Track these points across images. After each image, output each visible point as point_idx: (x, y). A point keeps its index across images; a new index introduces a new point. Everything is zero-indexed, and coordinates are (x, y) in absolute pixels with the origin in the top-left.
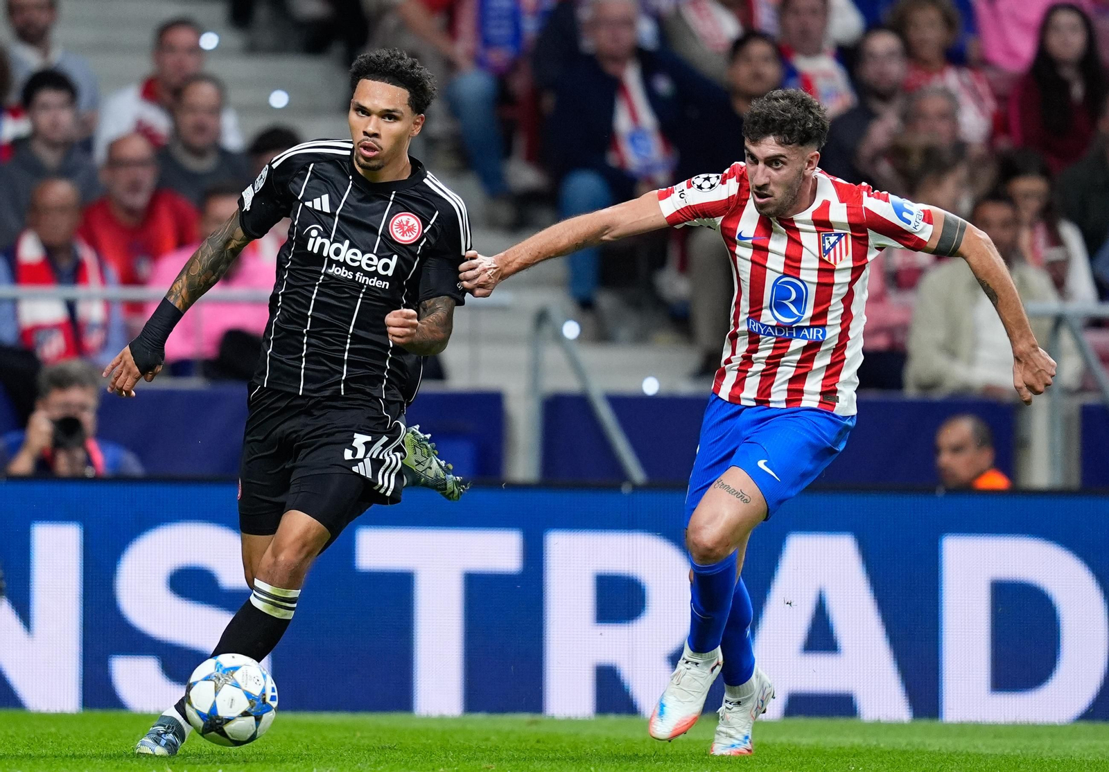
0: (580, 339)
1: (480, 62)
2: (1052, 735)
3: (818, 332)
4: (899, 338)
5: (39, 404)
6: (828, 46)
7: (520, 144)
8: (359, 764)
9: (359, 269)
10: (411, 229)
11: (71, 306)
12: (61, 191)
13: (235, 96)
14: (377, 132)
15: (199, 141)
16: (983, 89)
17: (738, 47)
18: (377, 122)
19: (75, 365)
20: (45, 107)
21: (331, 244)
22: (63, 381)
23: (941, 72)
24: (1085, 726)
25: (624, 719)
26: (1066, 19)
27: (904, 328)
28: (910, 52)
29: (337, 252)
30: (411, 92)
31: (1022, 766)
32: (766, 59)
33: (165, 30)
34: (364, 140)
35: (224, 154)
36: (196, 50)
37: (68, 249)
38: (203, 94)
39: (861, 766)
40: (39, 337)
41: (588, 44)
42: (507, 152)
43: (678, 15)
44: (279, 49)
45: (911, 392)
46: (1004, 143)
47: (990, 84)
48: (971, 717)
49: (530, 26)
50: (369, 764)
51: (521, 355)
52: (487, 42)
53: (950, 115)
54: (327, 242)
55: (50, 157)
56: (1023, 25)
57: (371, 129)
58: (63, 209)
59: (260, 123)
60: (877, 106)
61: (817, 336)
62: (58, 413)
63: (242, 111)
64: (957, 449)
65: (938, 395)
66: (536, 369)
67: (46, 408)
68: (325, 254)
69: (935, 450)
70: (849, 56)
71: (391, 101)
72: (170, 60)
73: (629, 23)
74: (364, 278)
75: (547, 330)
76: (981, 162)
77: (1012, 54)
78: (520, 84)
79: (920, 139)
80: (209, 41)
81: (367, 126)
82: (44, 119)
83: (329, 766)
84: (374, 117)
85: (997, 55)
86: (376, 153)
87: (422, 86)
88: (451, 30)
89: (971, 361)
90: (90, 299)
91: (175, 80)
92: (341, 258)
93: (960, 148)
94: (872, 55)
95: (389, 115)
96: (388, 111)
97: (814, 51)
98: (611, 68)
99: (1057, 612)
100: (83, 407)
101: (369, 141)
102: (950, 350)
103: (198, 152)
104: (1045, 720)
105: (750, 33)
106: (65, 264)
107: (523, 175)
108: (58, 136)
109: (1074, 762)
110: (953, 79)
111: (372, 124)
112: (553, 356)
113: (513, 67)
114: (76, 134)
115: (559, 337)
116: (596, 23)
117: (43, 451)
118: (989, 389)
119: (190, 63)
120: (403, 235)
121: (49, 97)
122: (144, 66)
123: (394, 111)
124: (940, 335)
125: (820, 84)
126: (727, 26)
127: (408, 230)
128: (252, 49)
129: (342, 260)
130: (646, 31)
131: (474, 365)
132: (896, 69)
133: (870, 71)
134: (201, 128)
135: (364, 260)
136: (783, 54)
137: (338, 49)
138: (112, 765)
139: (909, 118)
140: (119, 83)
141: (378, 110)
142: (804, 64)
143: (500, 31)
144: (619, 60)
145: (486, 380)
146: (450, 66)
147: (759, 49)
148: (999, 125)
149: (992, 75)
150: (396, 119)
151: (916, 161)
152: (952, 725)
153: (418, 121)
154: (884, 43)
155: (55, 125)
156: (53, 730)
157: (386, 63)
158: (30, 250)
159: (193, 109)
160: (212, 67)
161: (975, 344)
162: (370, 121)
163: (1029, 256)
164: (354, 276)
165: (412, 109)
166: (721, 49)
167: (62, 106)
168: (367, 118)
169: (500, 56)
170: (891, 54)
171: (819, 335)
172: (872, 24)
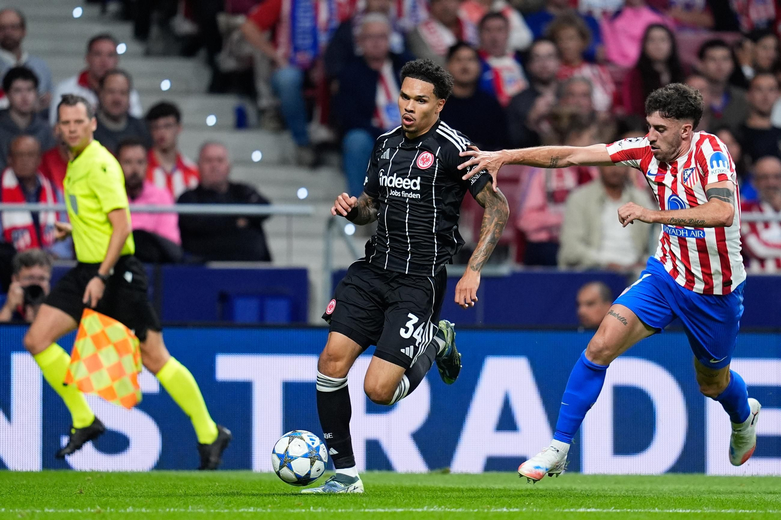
0: (355, 235)
1: (292, 61)
2: (651, 482)
3: (700, 233)
4: (555, 234)
5: (14, 278)
6: (510, 51)
7: (318, 113)
8: (218, 503)
9: (402, 189)
10: (428, 160)
11: (35, 216)
12: (29, 143)
13: (137, 83)
14: (412, 109)
15: (115, 111)
16: (606, 77)
17: (452, 51)
18: (413, 104)
19: (36, 252)
20: (18, 90)
21: (388, 178)
22: (29, 262)
23: (579, 67)
24: (671, 476)
25: (384, 473)
26: (658, 34)
27: (558, 227)
28: (560, 55)
29: (391, 182)
30: (435, 86)
31: (632, 501)
32: (470, 59)
33: (93, 42)
34: (405, 114)
35: (131, 119)
36: (114, 54)
37: (34, 179)
38: (118, 81)
39: (533, 502)
40: (14, 235)
41: (360, 50)
42: (309, 119)
43: (416, 32)
44: (166, 53)
45: (562, 268)
46: (620, 112)
47: (611, 73)
48: (601, 471)
49: (323, 39)
50: (224, 502)
51: (318, 245)
52: (296, 49)
53: (588, 95)
54: (386, 177)
55: (21, 122)
56: (632, 38)
57: (409, 108)
58: (30, 154)
59: (153, 100)
60: (540, 88)
61: (700, 235)
62: (27, 283)
63: (141, 92)
64: (590, 303)
65: (579, 270)
66: (328, 254)
67: (18, 280)
68: (386, 185)
69: (576, 304)
70: (523, 57)
71: (422, 91)
72: (97, 61)
73: (384, 36)
74: (406, 194)
75: (335, 230)
76: (605, 123)
77: (624, 56)
78: (317, 75)
79: (567, 109)
80: (121, 49)
81: (407, 106)
82: (18, 98)
83: (199, 504)
84: (412, 101)
85: (615, 56)
86: (412, 122)
87: (442, 82)
88: (274, 40)
89: (600, 248)
90: (47, 211)
91: (100, 73)
92: (393, 185)
93: (593, 114)
94: (538, 56)
95: (420, 99)
96: (420, 96)
97: (501, 54)
98: (374, 65)
99: (654, 405)
100: (42, 278)
101: (408, 115)
102: (587, 241)
103: (115, 119)
104: (647, 473)
105: (461, 43)
106: (32, 189)
107: (320, 133)
108: (26, 109)
109: (665, 498)
110: (587, 71)
111: (411, 105)
112: (339, 246)
113: (313, 64)
114: (38, 107)
115: (342, 234)
116: (365, 37)
117: (17, 306)
118: (612, 266)
119: (110, 63)
120: (423, 164)
121: (21, 84)
122: (81, 64)
123: (423, 96)
124: (580, 231)
125: (505, 75)
126: (447, 38)
127: (426, 161)
128: (148, 54)
129: (394, 186)
130: (396, 41)
131: (289, 252)
132: (552, 65)
133: (536, 66)
134: (117, 103)
135: (403, 183)
136: (481, 56)
137: (203, 53)
138: (62, 504)
139: (561, 95)
140: (65, 75)
141: (414, 96)
142: (495, 62)
143: (305, 41)
144: (379, 59)
145: (297, 262)
146: (273, 64)
147: (465, 53)
148: (617, 100)
149: (611, 68)
150: (425, 102)
151: (565, 123)
152: (589, 475)
153: (441, 103)
154: (545, 48)
155: (25, 101)
156: (25, 482)
157: (421, 67)
158: (10, 181)
159: (112, 91)
160: (122, 65)
161: (602, 237)
162: (409, 103)
163: (635, 182)
164: (401, 194)
165: (436, 96)
166: (443, 53)
167: (29, 90)
168: (408, 101)
169: (304, 57)
170: (550, 55)
171: (701, 235)
172: (538, 37)
